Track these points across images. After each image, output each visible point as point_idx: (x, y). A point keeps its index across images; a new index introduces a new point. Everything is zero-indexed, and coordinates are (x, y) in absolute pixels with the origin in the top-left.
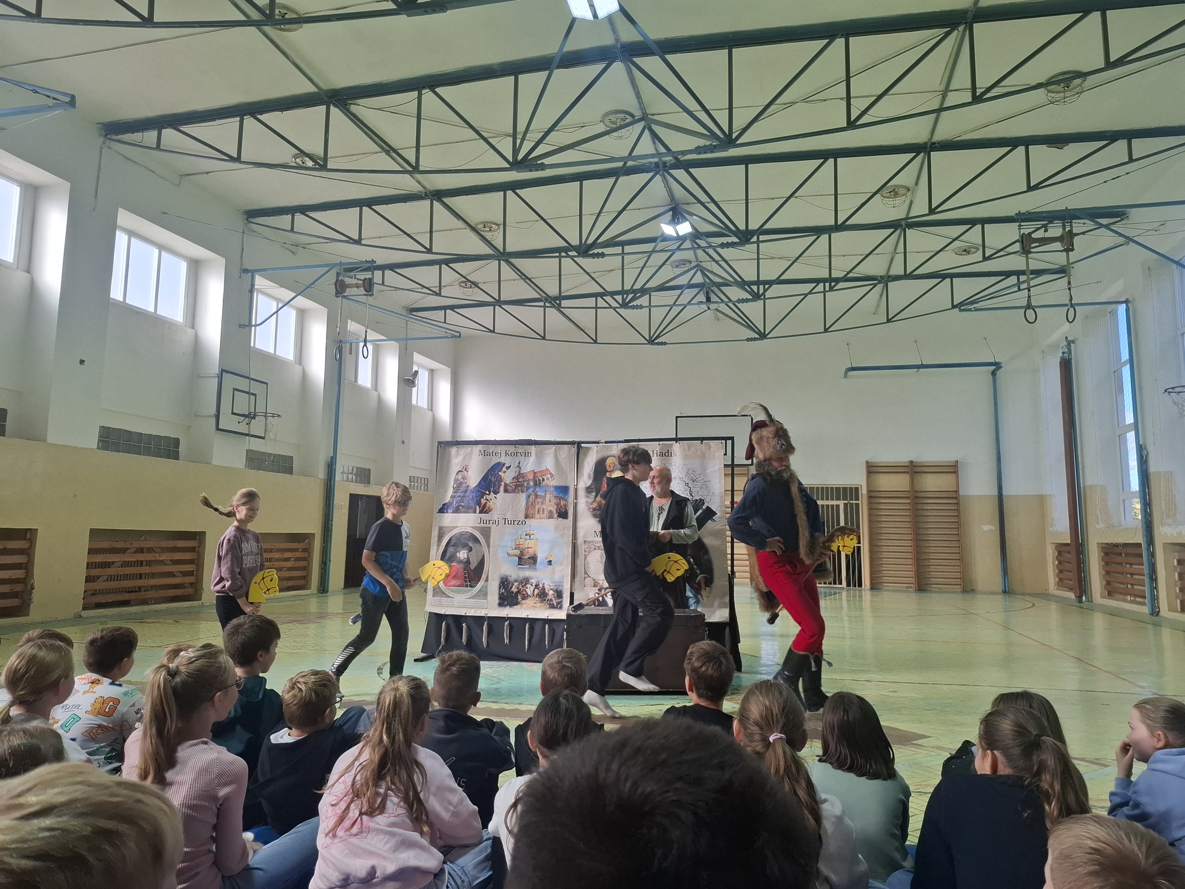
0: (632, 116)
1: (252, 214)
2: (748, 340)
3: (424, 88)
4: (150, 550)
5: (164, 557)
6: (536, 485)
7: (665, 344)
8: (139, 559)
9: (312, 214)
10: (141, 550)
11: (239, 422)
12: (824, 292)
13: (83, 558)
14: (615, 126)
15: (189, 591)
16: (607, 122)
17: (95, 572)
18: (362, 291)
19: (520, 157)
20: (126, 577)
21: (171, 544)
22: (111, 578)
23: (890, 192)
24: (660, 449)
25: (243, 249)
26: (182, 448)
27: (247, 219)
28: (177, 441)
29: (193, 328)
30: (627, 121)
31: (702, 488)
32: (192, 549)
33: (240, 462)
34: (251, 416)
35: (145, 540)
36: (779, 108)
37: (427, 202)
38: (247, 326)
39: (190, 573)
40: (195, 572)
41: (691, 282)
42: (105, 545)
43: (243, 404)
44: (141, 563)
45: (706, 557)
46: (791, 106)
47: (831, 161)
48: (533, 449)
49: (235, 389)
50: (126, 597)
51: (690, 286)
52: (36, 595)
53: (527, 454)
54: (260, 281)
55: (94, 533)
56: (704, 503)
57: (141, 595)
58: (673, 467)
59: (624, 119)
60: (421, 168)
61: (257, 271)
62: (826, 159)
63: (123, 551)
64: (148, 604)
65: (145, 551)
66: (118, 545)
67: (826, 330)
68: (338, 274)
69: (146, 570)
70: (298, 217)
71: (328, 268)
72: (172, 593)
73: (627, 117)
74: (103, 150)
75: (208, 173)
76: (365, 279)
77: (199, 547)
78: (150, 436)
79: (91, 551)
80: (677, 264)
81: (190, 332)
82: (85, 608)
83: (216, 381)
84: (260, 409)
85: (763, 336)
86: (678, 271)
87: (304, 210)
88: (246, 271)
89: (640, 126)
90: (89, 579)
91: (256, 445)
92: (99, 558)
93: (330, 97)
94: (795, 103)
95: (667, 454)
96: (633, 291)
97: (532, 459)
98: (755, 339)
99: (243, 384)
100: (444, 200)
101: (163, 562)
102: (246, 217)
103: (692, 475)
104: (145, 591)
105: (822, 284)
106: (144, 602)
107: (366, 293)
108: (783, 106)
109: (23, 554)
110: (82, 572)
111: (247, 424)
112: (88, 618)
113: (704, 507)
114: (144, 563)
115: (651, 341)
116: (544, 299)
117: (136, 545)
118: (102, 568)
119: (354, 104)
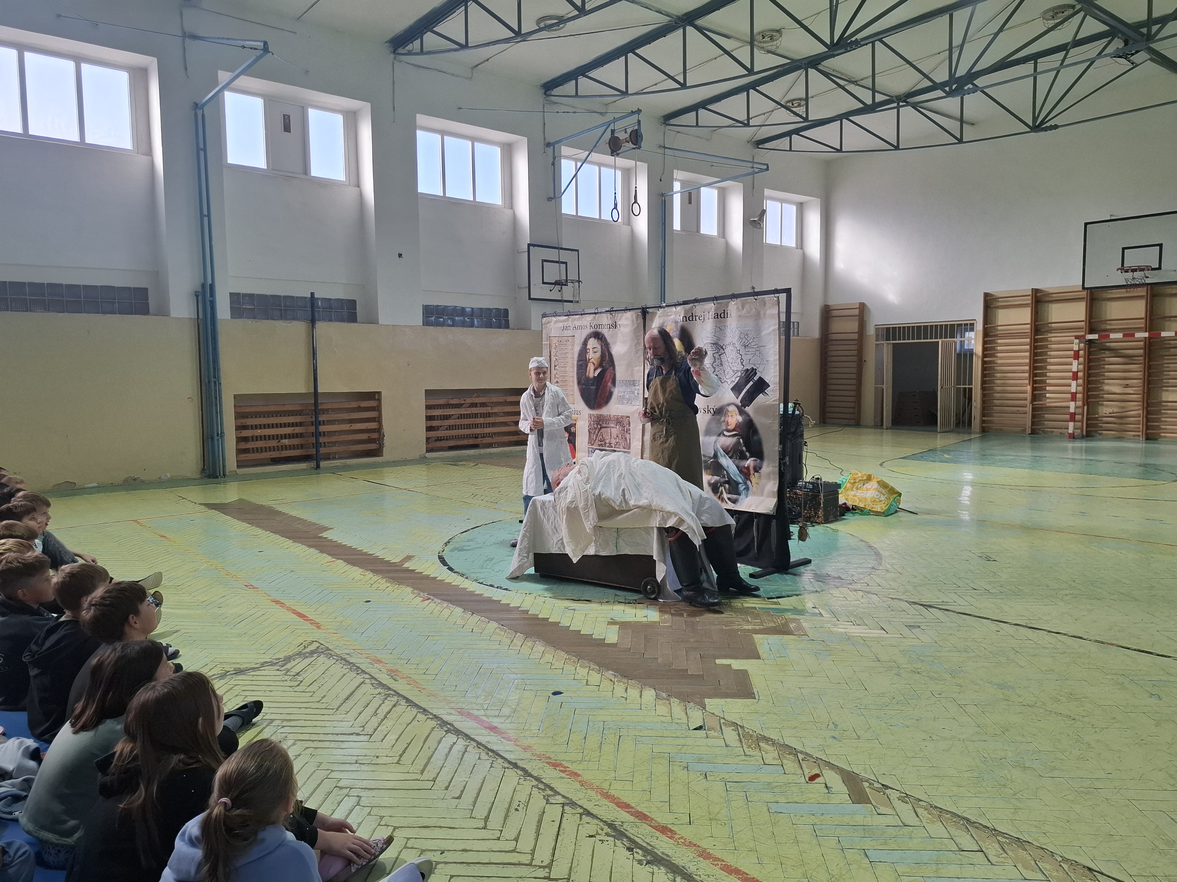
1: (548, 87)
4: (483, 405)
5: (496, 410)
7: (1056, 127)
8: (473, 412)
9: (589, 74)
10: (474, 405)
11: (551, 290)
13: (422, 413)
17: (435, 423)
18: (631, 145)
20: (469, 426)
21: (503, 399)
22: (450, 428)
24: (715, 310)
25: (545, 124)
26: (511, 317)
27: (545, 93)
28: (506, 311)
29: (511, 207)
31: (755, 354)
34: (562, 283)
35: (478, 397)
37: (679, 32)
38: (553, 198)
41: (1079, 37)
42: (441, 402)
43: (553, 273)
44: (476, 416)
45: (756, 438)
49: (544, 260)
50: (466, 442)
51: (1079, 42)
52: (387, 441)
54: (565, 150)
55: (429, 393)
56: (756, 373)
58: (729, 330)
61: (558, 142)
63: (459, 406)
64: (492, 447)
65: (478, 405)
66: (455, 401)
68: (613, 131)
69: (481, 420)
70: (580, 80)
71: (607, 128)
72: (506, 439)
74: (395, 65)
75: (488, 60)
76: (634, 132)
78: (481, 309)
79: (428, 407)
81: (509, 212)
82: (427, 451)
83: (527, 254)
84: (572, 275)
87: (583, 71)
88: (548, 145)
90: (429, 429)
92: (436, 412)
95: (722, 316)
99: (552, 254)
100: (695, 21)
101: (496, 414)
102: (543, 91)
103: (745, 339)
106: (490, 445)
107: (634, 146)
109: (376, 411)
110: (422, 424)
111: (559, 291)
112: (431, 459)
113: (756, 378)
114: (479, 415)
115: (1036, 128)
116: (894, 99)
117: (469, 401)
118: (441, 420)
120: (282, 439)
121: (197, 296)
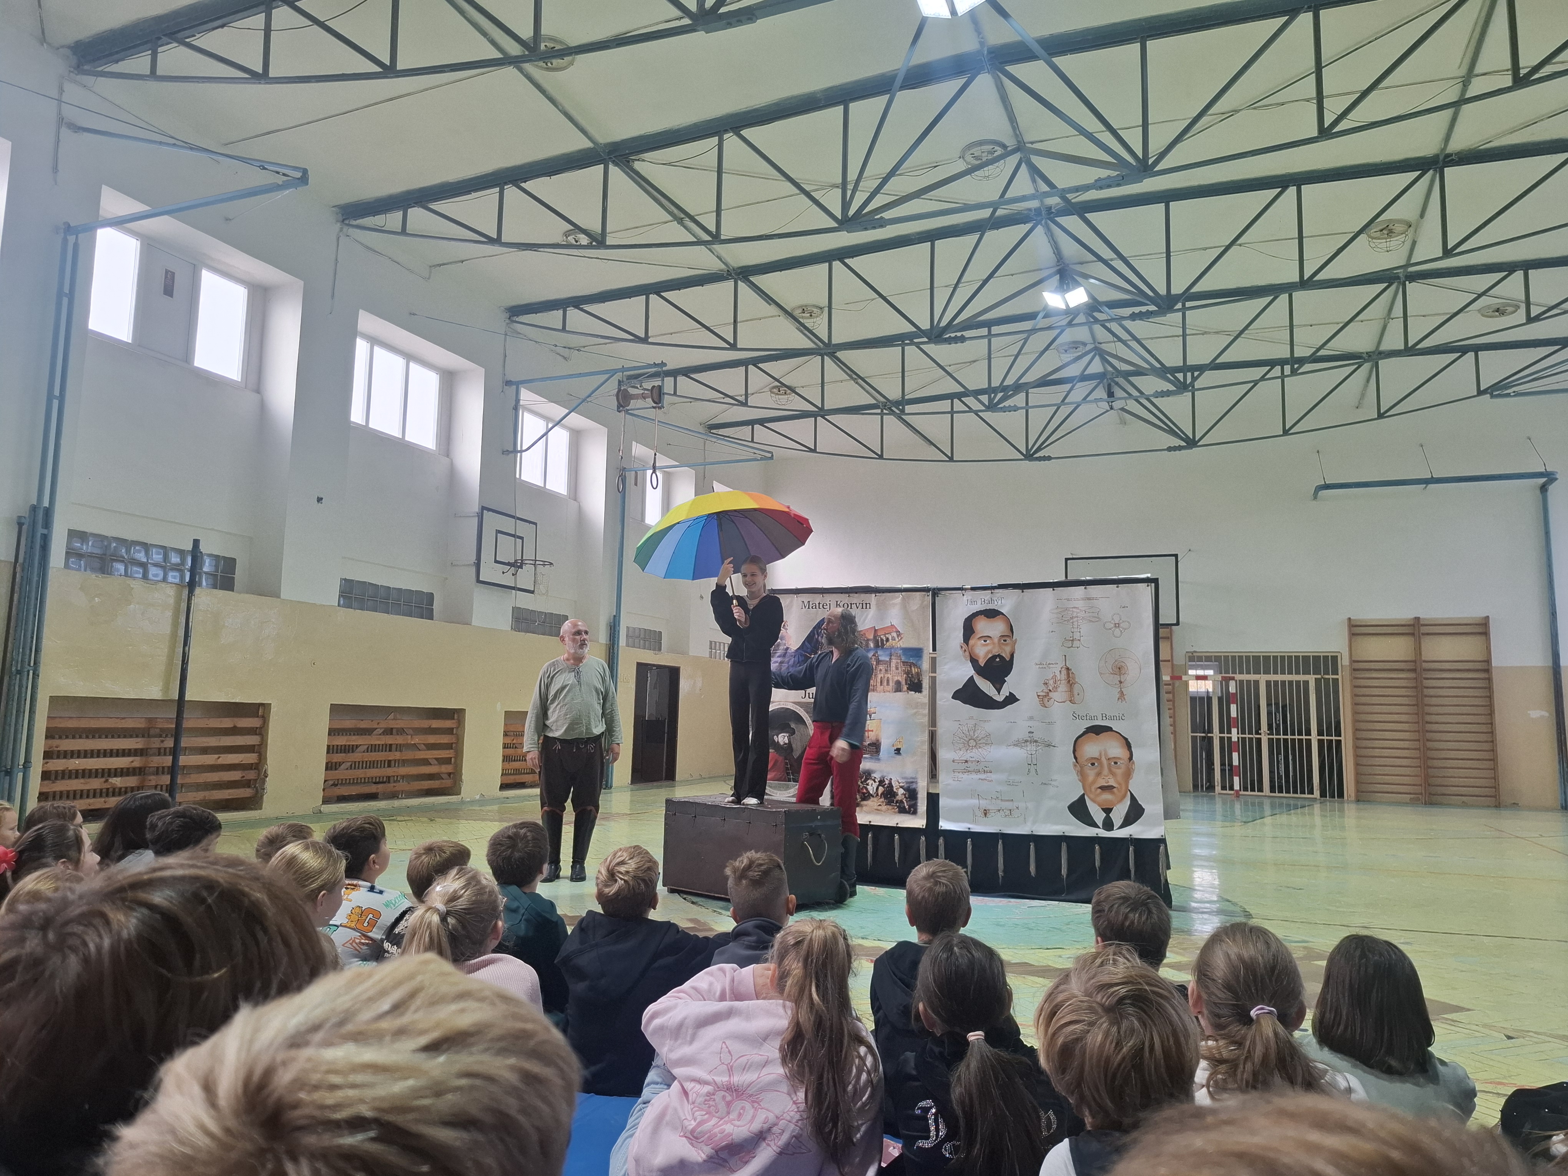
0: (1004, 146)
1: (516, 311)
2: (1170, 449)
3: (726, 131)
4: (401, 731)
5: (416, 740)
6: (877, 646)
7: (1049, 458)
8: (387, 743)
9: (588, 308)
10: (389, 731)
11: (503, 573)
12: (1283, 377)
13: (323, 740)
14: (979, 162)
15: (447, 783)
16: (969, 158)
17: (337, 757)
18: (649, 402)
19: (851, 213)
20: (373, 764)
21: (425, 724)
22: (354, 766)
23: (1381, 230)
25: (505, 356)
26: (436, 605)
27: (509, 318)
28: (431, 596)
29: (448, 456)
30: (996, 154)
32: (450, 731)
33: (504, 622)
34: (517, 565)
35: (395, 719)
36: (1215, 119)
37: (730, 284)
38: (512, 452)
39: (448, 761)
40: (453, 760)
41: (1085, 373)
42: (348, 724)
43: (508, 550)
44: (390, 748)
46: (1232, 115)
47: (1292, 190)
48: (873, 598)
49: (498, 532)
50: (373, 789)
51: (1084, 378)
52: (270, 783)
53: (866, 606)
54: (526, 396)
55: (336, 710)
57: (390, 787)
59: (992, 152)
60: (723, 237)
61: (523, 382)
62: (1285, 188)
63: (368, 732)
64: (398, 798)
65: (394, 732)
66: (364, 725)
67: (1286, 432)
68: (620, 383)
69: (395, 755)
70: (572, 312)
71: (607, 376)
72: (426, 785)
73: (997, 148)
74: (341, 239)
75: (462, 262)
76: (654, 387)
77: (457, 728)
78: (400, 590)
79: (332, 732)
80: (1066, 347)
81: (445, 460)
82: (326, 801)
83: (475, 521)
84: (529, 555)
85: (1191, 443)
86: (1067, 357)
87: (578, 302)
88: (508, 383)
89: (1013, 160)
90: (330, 766)
91: (525, 602)
92: (341, 741)
93: (610, 153)
94: (1237, 111)
96: (1003, 388)
97: (872, 612)
98: (1180, 448)
99: (508, 525)
100: (752, 279)
101: (415, 747)
102: (508, 315)
104: (395, 782)
105: (1278, 368)
106: (394, 796)
107: (654, 405)
108: (1220, 117)
109: (256, 734)
110: (321, 758)
111: (513, 575)
112: (328, 813)
114: (394, 747)
115: (1029, 456)
116: (880, 404)
117: (384, 725)
118: (345, 752)
119: (638, 160)
120: (109, 776)
121: (20, 525)
